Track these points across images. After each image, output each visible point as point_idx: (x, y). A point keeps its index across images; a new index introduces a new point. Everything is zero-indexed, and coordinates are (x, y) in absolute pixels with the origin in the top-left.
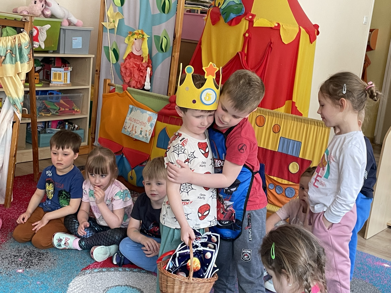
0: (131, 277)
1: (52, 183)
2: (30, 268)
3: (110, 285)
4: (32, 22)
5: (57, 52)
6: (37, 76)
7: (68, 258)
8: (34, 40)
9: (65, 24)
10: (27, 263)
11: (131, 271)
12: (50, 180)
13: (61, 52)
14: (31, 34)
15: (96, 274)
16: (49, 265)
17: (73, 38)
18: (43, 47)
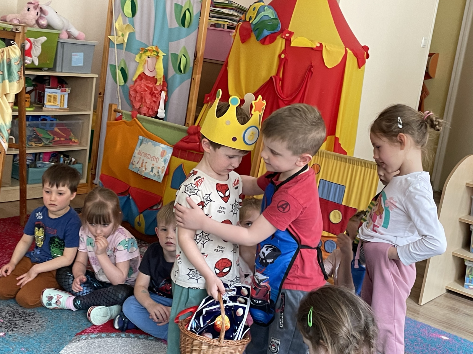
0: (137, 345)
1: (42, 227)
2: (13, 331)
4: (24, 33)
5: (53, 69)
6: (28, 98)
7: (60, 320)
8: (26, 55)
9: (64, 37)
10: (9, 324)
11: (136, 337)
12: (40, 224)
13: (57, 70)
14: (22, 48)
15: (93, 340)
16: (37, 328)
17: (73, 54)
18: (37, 63)
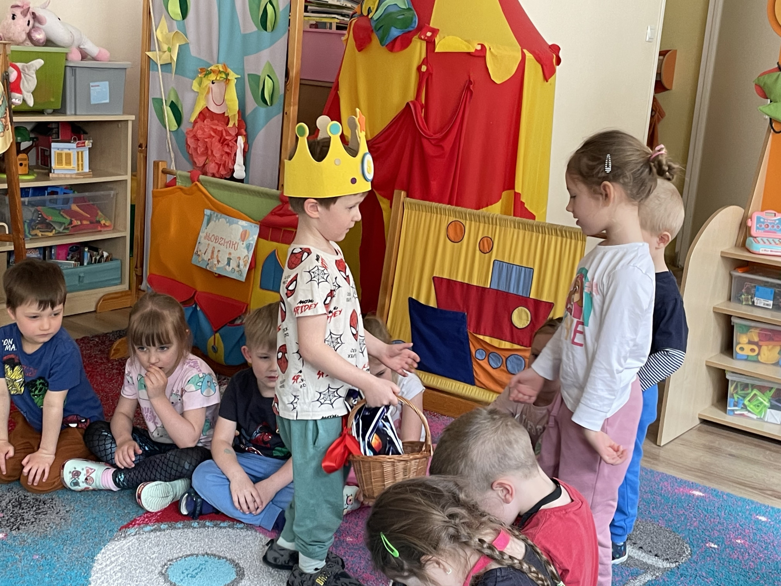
0: (216, 538)
2: (19, 529)
3: (176, 556)
4: (6, 55)
5: (61, 111)
6: (25, 160)
7: (93, 508)
8: (12, 91)
9: (75, 57)
10: (12, 520)
11: (215, 525)
12: (13, 359)
13: (68, 112)
14: (5, 80)
15: (147, 535)
16: (57, 522)
17: (91, 84)
18: (31, 102)
